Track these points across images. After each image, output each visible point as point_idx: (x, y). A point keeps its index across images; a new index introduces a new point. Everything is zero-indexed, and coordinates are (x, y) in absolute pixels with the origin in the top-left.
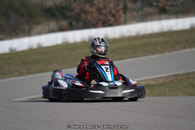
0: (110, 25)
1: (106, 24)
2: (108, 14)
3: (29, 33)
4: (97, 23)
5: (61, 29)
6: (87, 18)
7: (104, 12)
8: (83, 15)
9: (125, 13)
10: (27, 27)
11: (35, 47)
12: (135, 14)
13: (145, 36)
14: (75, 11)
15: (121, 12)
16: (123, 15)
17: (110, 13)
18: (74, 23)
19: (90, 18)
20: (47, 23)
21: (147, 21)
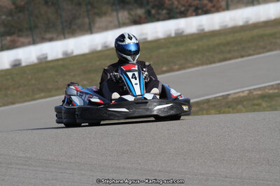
0: (206, 12)
1: (199, 10)
3: (90, 30)
4: (188, 10)
5: (136, 22)
6: (172, 4)
10: (87, 20)
11: (99, 48)
13: (256, 26)
18: (153, 12)
19: (176, 3)
20: (115, 14)
21: (259, 3)
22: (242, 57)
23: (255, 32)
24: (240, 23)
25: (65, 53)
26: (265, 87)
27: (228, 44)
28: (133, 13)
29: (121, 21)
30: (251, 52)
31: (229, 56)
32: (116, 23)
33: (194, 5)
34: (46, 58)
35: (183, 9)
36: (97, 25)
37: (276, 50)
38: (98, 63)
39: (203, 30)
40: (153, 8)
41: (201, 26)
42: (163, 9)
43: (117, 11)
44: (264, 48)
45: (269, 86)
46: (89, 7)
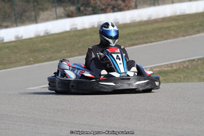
0: (120, 10)
1: (115, 9)
3: (35, 20)
4: (107, 8)
5: (70, 15)
6: (96, 3)
10: (33, 13)
11: (42, 34)
13: (156, 21)
18: (82, 8)
19: (99, 2)
20: (54, 9)
21: (159, 4)
22: (146, 43)
23: (156, 25)
24: (145, 18)
25: (17, 37)
26: (162, 66)
27: (136, 33)
28: (67, 9)
29: (58, 15)
30: (153, 40)
31: (136, 42)
32: (55, 16)
33: (111, 5)
34: (3, 40)
35: (103, 7)
36: (41, 17)
37: (170, 39)
38: (41, 45)
39: (118, 23)
40: (82, 6)
41: (116, 20)
42: (89, 7)
43: (55, 7)
44: (162, 37)
45: (165, 65)
46: (35, 4)
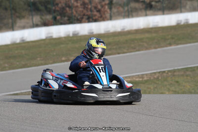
0: (96, 21)
1: (91, 19)
2: (93, 9)
3: (12, 28)
4: (82, 18)
5: (45, 24)
6: (72, 13)
7: (90, 7)
8: (67, 9)
9: (111, 9)
10: (10, 21)
11: (18, 41)
12: (121, 9)
13: (129, 32)
14: (60, 5)
15: (107, 7)
16: (108, 10)
17: (96, 8)
18: (58, 17)
19: (75, 13)
20: (31, 17)
21: (133, 17)
22: (119, 54)
24: (119, 30)
26: (133, 76)
27: (109, 44)
28: (43, 18)
29: (34, 23)
30: (125, 51)
31: (110, 52)
32: (31, 24)
33: (87, 15)
35: (79, 17)
36: (18, 25)
37: (143, 50)
38: (16, 52)
39: (93, 33)
40: (58, 15)
41: (91, 30)
42: (65, 17)
43: (32, 15)
44: (135, 48)
45: (136, 75)
46: (13, 12)
